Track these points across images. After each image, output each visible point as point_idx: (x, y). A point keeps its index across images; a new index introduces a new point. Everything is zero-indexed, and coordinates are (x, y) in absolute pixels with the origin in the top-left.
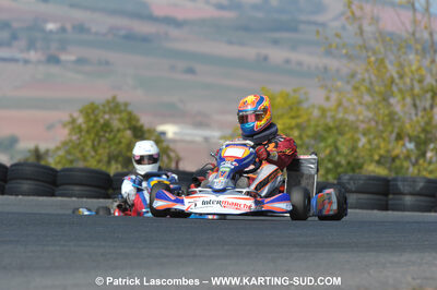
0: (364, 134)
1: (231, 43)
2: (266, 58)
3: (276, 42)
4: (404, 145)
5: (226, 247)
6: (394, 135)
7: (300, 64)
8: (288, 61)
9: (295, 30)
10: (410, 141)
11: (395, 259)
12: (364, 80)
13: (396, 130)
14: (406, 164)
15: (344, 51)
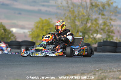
5: (30, 62)
8: (46, 11)
9: (48, 2)
10: (81, 33)
11: (77, 65)
12: (68, 16)
13: (77, 30)
15: (63, 8)
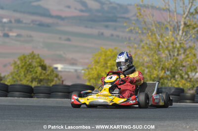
0: (147, 68)
1: (86, 27)
2: (102, 34)
3: (107, 27)
4: (165, 72)
6: (160, 68)
7: (118, 36)
8: (112, 35)
9: (115, 21)
10: (168, 71)
12: (147, 44)
13: (161, 66)
14: (166, 81)
